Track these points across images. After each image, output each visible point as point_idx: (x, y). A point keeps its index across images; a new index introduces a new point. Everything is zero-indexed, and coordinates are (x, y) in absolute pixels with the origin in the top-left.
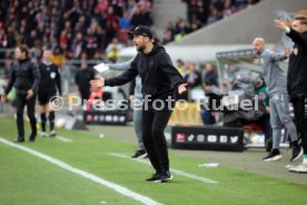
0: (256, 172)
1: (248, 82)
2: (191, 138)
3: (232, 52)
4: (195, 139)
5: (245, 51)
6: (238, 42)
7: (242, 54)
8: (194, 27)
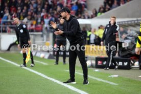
2: (105, 63)
7: (130, 22)
8: (107, 10)
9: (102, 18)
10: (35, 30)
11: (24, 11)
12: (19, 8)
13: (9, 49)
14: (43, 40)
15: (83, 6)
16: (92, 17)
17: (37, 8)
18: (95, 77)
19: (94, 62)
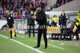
0: (75, 46)
1: (72, 21)
2: (57, 37)
3: (68, 13)
4: (58, 37)
5: (72, 13)
6: (70, 10)
7: (71, 14)
8: (58, 6)
9: (55, 11)
10: (17, 18)
11: (11, 7)
12: (8, 5)
13: (2, 29)
14: (22, 23)
15: (45, 4)
16: (50, 10)
17: (18, 5)
18: (51, 44)
19: (51, 36)
